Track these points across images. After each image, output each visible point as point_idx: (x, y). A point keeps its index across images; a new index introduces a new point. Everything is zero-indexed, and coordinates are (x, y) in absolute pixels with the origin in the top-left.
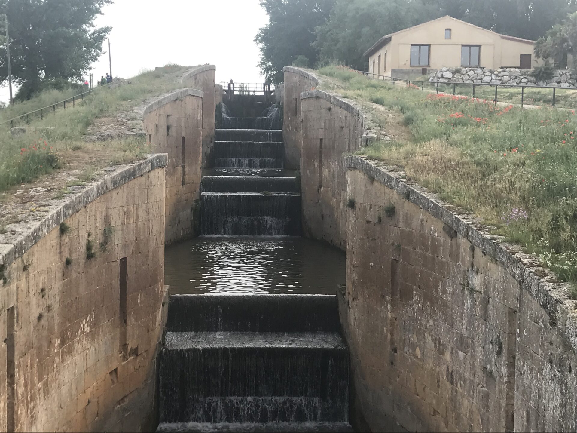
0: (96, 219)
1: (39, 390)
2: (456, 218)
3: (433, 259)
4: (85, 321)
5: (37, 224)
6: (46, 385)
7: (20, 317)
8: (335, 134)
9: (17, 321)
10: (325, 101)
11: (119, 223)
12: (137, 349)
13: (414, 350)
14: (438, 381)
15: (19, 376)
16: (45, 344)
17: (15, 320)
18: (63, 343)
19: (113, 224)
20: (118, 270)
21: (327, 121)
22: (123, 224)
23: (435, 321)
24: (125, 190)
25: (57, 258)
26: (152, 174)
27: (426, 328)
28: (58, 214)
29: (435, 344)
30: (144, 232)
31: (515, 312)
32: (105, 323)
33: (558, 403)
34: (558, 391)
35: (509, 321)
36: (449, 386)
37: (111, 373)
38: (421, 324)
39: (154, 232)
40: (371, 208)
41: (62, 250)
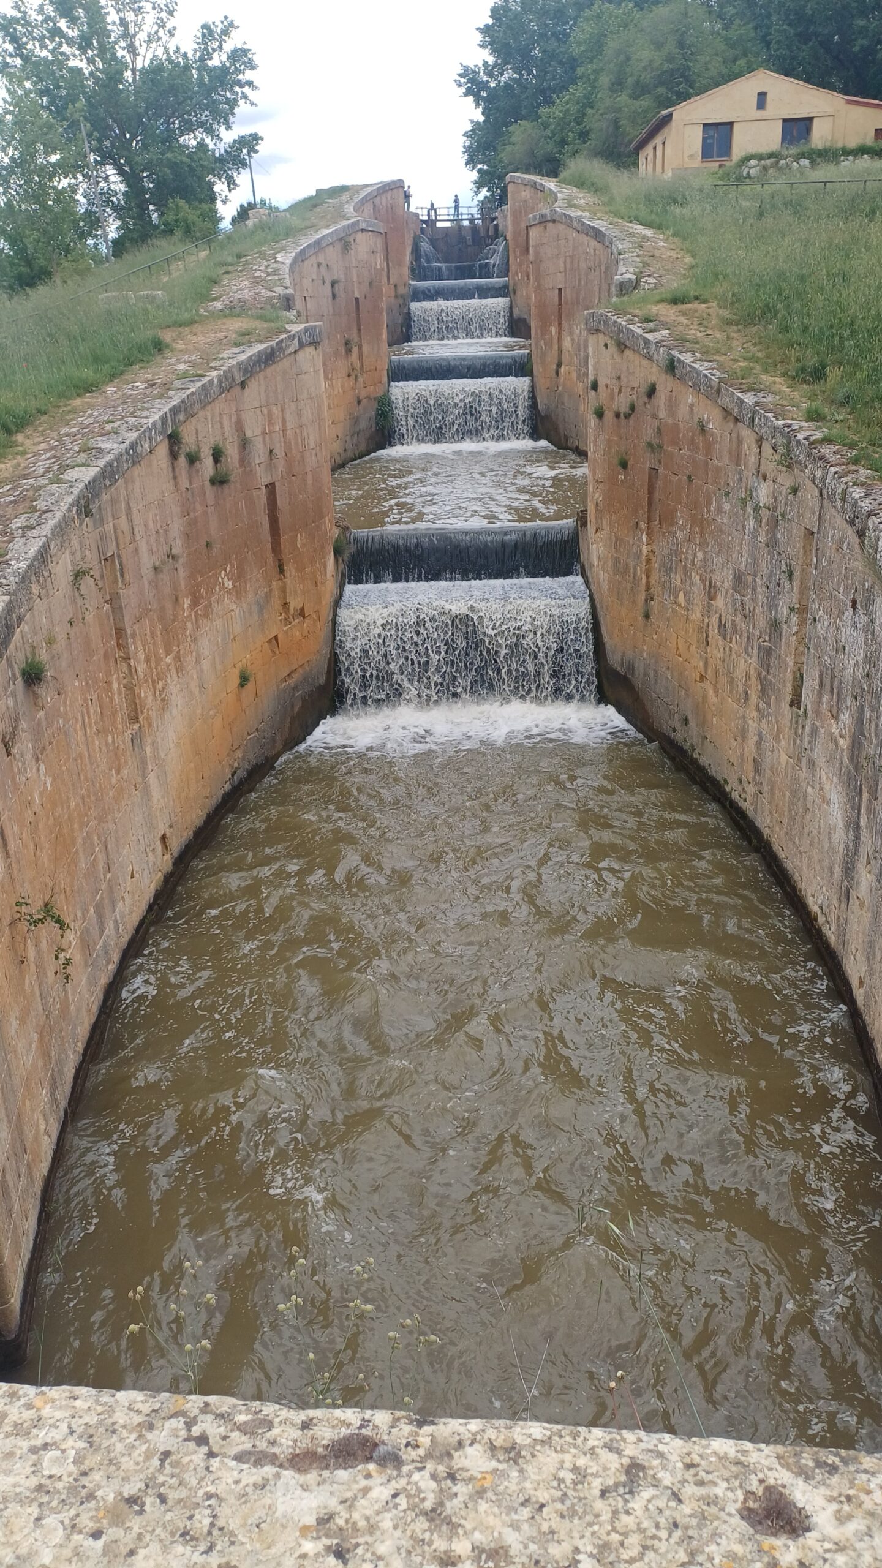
0: (222, 428)
1: (168, 666)
2: (739, 398)
3: (706, 463)
4: (223, 573)
5: (133, 435)
6: (178, 658)
7: (125, 570)
8: (580, 280)
9: (122, 575)
10: (564, 226)
11: (258, 431)
12: (303, 609)
13: (677, 597)
14: (707, 637)
15: (136, 648)
16: (169, 606)
17: (119, 574)
18: (195, 603)
19: (249, 434)
20: (264, 500)
21: (569, 260)
22: (264, 433)
23: (705, 553)
24: (262, 382)
25: (170, 486)
26: (301, 355)
27: (693, 564)
28: (164, 419)
29: (705, 585)
30: (297, 444)
31: (813, 533)
32: (255, 574)
33: (860, 658)
34: (861, 642)
35: (804, 547)
36: (721, 642)
37: (270, 641)
38: (687, 559)
39: (312, 445)
40: (620, 391)
41: (177, 474)
